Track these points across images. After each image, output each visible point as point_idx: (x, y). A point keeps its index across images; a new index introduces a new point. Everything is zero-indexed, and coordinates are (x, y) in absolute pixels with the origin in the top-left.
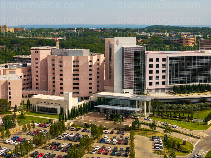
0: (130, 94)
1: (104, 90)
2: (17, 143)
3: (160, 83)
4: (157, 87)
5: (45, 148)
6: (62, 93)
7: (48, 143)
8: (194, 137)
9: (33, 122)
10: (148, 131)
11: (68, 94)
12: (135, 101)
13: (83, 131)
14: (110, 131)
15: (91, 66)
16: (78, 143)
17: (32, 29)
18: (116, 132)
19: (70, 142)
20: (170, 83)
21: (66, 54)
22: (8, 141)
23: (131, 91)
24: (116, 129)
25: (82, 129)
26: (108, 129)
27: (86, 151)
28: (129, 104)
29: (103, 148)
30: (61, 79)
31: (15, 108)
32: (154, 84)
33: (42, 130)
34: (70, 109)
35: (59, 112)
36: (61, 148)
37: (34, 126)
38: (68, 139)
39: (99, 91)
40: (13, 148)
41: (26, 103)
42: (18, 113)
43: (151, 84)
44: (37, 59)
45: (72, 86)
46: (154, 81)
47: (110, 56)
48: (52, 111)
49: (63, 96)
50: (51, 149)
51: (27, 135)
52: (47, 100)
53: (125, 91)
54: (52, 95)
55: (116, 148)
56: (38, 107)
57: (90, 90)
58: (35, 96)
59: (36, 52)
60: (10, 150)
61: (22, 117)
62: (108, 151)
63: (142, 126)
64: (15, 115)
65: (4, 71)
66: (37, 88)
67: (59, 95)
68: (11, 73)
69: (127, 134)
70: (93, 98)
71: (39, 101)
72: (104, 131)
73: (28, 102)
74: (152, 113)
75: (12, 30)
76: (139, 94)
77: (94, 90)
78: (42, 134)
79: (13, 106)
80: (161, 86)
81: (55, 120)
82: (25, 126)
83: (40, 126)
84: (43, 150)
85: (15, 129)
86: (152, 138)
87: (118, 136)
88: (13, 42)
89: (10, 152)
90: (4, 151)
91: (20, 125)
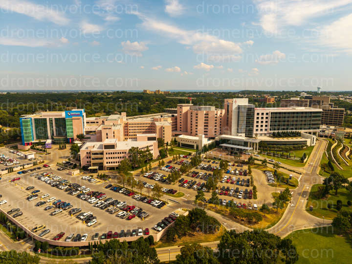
0: (242, 137)
1: (225, 134)
2: (169, 170)
3: (264, 130)
4: (261, 132)
5: (188, 175)
6: (196, 134)
7: (190, 171)
8: (296, 173)
9: (179, 154)
10: (260, 165)
11: (201, 135)
12: (248, 142)
13: (213, 163)
14: (232, 164)
15: (216, 117)
18: (236, 164)
19: (205, 171)
20: (270, 130)
22: (163, 168)
23: (244, 135)
24: (236, 162)
25: (212, 161)
26: (230, 162)
27: (218, 180)
28: (243, 144)
29: (230, 178)
30: (197, 126)
31: (167, 144)
32: (259, 130)
33: (185, 160)
34: (203, 146)
35: (195, 148)
36: (199, 176)
37: (180, 157)
38: (203, 168)
39: (221, 134)
40: (167, 174)
41: (173, 140)
42: (169, 147)
43: (257, 130)
45: (203, 130)
46: (259, 128)
47: (228, 111)
48: (191, 147)
49: (198, 137)
50: (193, 177)
51: (176, 164)
52: (187, 139)
53: (240, 134)
54: (190, 135)
55: (239, 179)
56: (182, 144)
57: (216, 133)
58: (180, 136)
59: (181, 108)
60: (165, 176)
61: (172, 150)
62: (234, 181)
63: (256, 162)
64: (167, 148)
66: (180, 130)
67: (195, 136)
68: (164, 120)
69: (245, 168)
70: (217, 138)
71: (182, 139)
72: (228, 163)
73: (175, 139)
74: (260, 151)
76: (249, 137)
77: (218, 133)
78: (185, 164)
79: (166, 142)
80: (264, 132)
81: (193, 153)
82: (174, 157)
83: (184, 157)
84: (186, 177)
85: (167, 158)
86: (264, 172)
87: (239, 168)
88: (164, 100)
89: (164, 178)
90: (161, 177)
91: (170, 156)
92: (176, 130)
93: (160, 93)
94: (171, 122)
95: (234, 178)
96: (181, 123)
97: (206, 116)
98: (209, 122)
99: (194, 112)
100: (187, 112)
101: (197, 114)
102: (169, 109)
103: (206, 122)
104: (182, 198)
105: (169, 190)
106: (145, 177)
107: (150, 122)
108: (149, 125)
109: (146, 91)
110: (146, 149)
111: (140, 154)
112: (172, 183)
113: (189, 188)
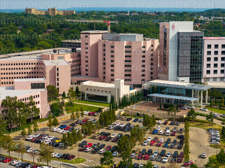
0: (185, 82)
1: (158, 78)
2: (65, 132)
3: (219, 72)
4: (215, 76)
5: (94, 138)
6: (113, 80)
7: (97, 132)
9: (82, 111)
10: (205, 122)
11: (119, 81)
12: (191, 90)
13: (134, 121)
14: (163, 121)
15: (144, 52)
16: (129, 133)
17: (82, 12)
18: (169, 122)
19: (121, 132)
21: (118, 39)
22: (55, 129)
23: (187, 79)
24: (170, 119)
25: (133, 119)
26: (161, 119)
27: (137, 143)
28: (184, 93)
29: (156, 139)
30: (113, 66)
31: (64, 95)
32: (212, 72)
33: (91, 118)
34: (121, 97)
35: (109, 100)
36: (111, 138)
37: (82, 114)
38: (119, 128)
39: (152, 79)
40: (61, 136)
41: (74, 90)
42: (66, 101)
43: (208, 72)
44: (87, 44)
45: (124, 73)
46: (212, 69)
47: (165, 41)
48: (102, 99)
49: (114, 83)
50: (100, 139)
52: (97, 87)
53: (181, 79)
54: (103, 82)
55: (169, 140)
56: (88, 95)
57: (143, 78)
58: (85, 83)
59: (86, 37)
60: (57, 139)
61: (70, 104)
62: (161, 143)
63: (198, 118)
64: (63, 103)
65: (52, 56)
66: (87, 74)
67: (110, 82)
68: (59, 58)
69: (182, 126)
70: (146, 85)
71: (88, 88)
72: (157, 121)
73: (77, 88)
74: (209, 104)
75: (61, 13)
76: (195, 83)
77: (147, 77)
78: (91, 123)
79: (61, 92)
80: (219, 75)
81: (105, 108)
82: (73, 114)
83: (89, 115)
84: (91, 140)
85: (63, 117)
86: (208, 130)
87: (172, 127)
88: (62, 26)
89: (57, 141)
90: (52, 140)
91: (68, 113)
92: (79, 74)
93: (56, 12)
94: (71, 60)
95: (162, 139)
96: (87, 61)
97: (128, 49)
98: (132, 59)
99: (109, 44)
100: (97, 43)
101: (113, 47)
102: (70, 41)
103: (128, 59)
104: (82, 164)
105: (64, 155)
106: (27, 140)
107: (36, 61)
108: (33, 66)
109: (30, 10)
110: (28, 101)
111: (19, 107)
112: (69, 147)
113: (93, 152)
